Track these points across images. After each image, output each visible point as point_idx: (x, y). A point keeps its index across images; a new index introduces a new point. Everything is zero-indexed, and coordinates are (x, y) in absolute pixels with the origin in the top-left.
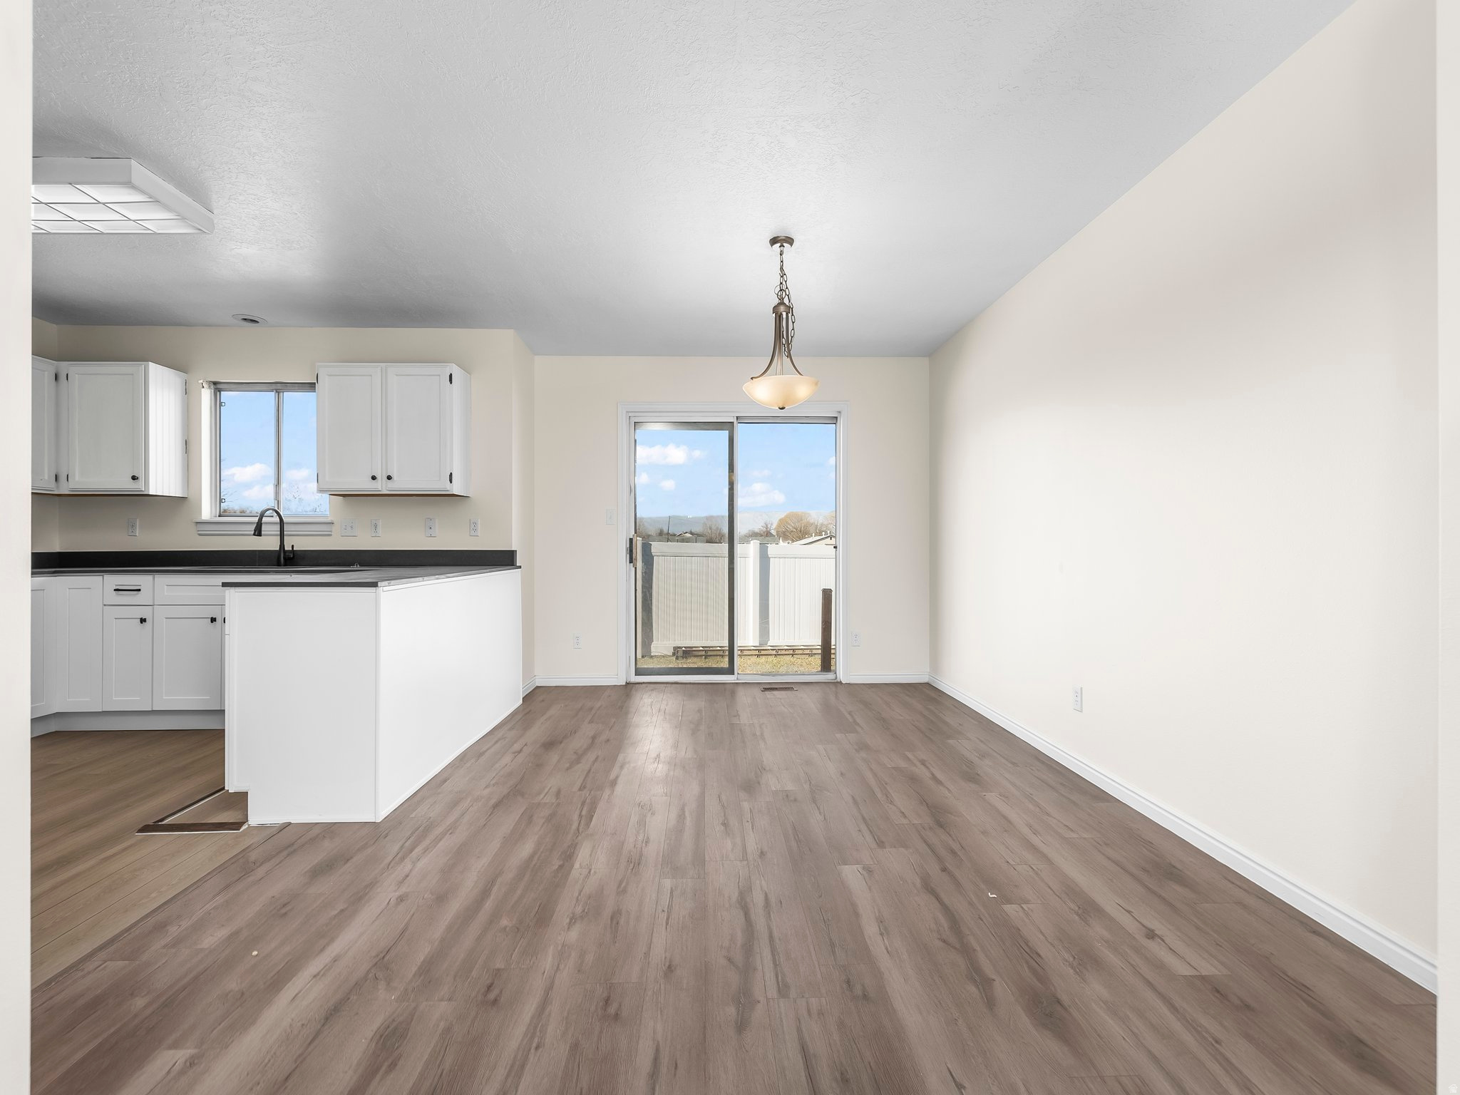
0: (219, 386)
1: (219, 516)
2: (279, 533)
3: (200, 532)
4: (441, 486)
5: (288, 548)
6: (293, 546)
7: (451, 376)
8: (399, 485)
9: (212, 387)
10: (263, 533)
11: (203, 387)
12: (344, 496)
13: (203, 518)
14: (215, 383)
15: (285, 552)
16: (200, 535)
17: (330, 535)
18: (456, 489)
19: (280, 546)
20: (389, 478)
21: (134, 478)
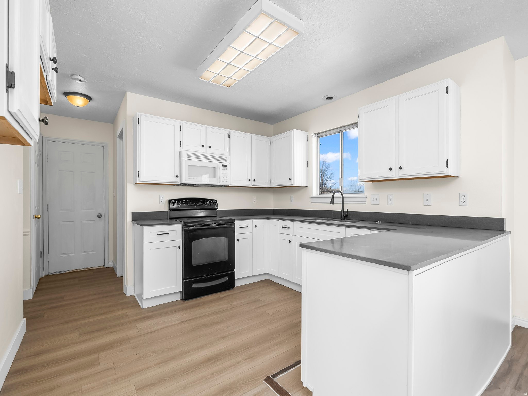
0: (319, 135)
1: (319, 194)
2: (341, 202)
3: (312, 202)
4: (442, 170)
5: (345, 210)
6: (347, 209)
7: (447, 88)
8: (407, 172)
9: (316, 135)
10: (334, 202)
11: (313, 136)
12: (372, 181)
13: (313, 195)
14: (317, 134)
15: (344, 212)
16: (312, 203)
17: (365, 204)
18: (450, 171)
19: (342, 209)
20: (400, 168)
21: (290, 179)
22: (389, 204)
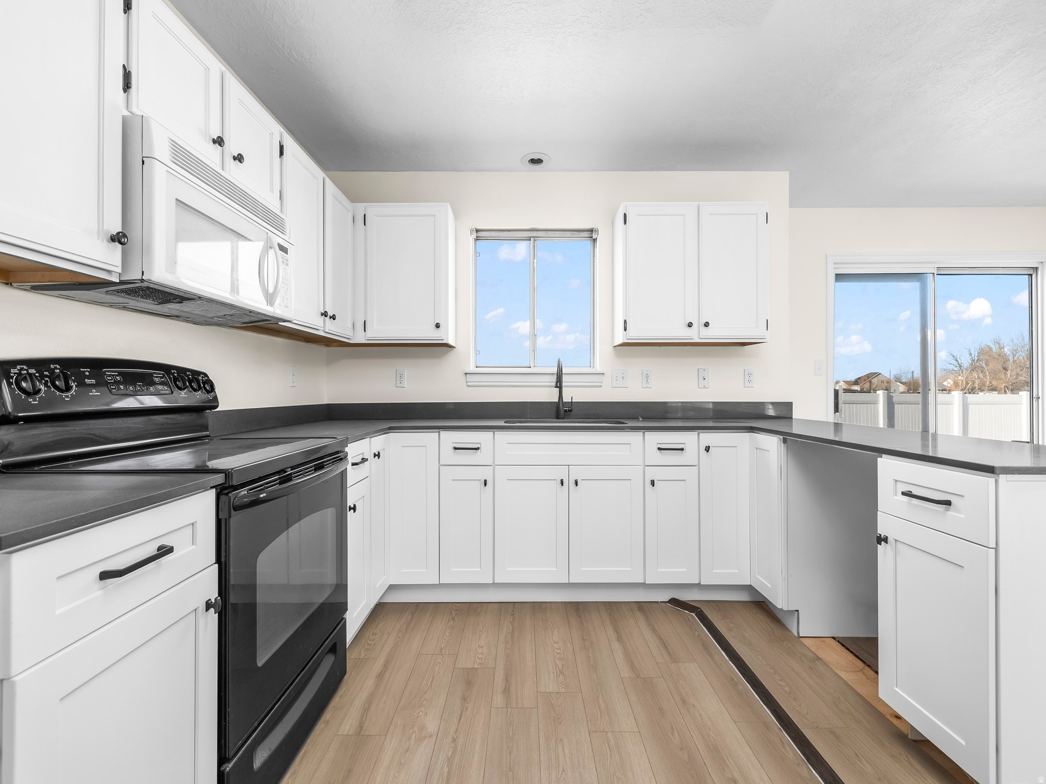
3: (468, 383)
7: (767, 214)
9: (475, 234)
10: (564, 384)
11: (472, 234)
13: (471, 369)
14: (477, 231)
16: (469, 386)
17: (601, 386)
20: (706, 325)
21: (438, 326)
22: (645, 385)
